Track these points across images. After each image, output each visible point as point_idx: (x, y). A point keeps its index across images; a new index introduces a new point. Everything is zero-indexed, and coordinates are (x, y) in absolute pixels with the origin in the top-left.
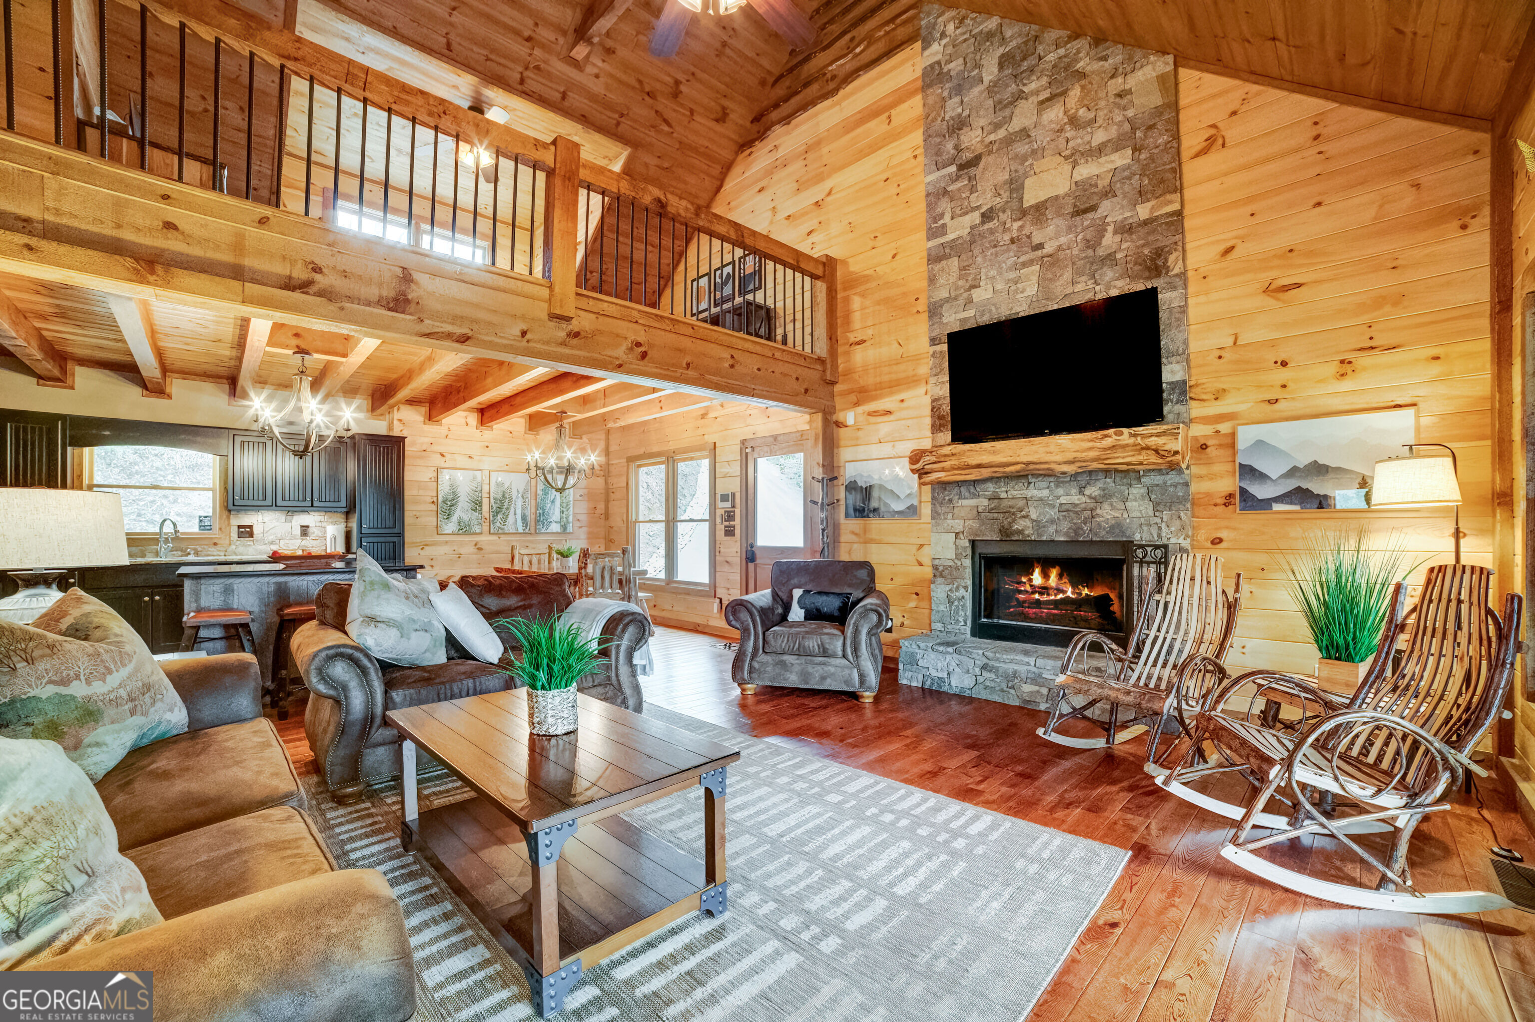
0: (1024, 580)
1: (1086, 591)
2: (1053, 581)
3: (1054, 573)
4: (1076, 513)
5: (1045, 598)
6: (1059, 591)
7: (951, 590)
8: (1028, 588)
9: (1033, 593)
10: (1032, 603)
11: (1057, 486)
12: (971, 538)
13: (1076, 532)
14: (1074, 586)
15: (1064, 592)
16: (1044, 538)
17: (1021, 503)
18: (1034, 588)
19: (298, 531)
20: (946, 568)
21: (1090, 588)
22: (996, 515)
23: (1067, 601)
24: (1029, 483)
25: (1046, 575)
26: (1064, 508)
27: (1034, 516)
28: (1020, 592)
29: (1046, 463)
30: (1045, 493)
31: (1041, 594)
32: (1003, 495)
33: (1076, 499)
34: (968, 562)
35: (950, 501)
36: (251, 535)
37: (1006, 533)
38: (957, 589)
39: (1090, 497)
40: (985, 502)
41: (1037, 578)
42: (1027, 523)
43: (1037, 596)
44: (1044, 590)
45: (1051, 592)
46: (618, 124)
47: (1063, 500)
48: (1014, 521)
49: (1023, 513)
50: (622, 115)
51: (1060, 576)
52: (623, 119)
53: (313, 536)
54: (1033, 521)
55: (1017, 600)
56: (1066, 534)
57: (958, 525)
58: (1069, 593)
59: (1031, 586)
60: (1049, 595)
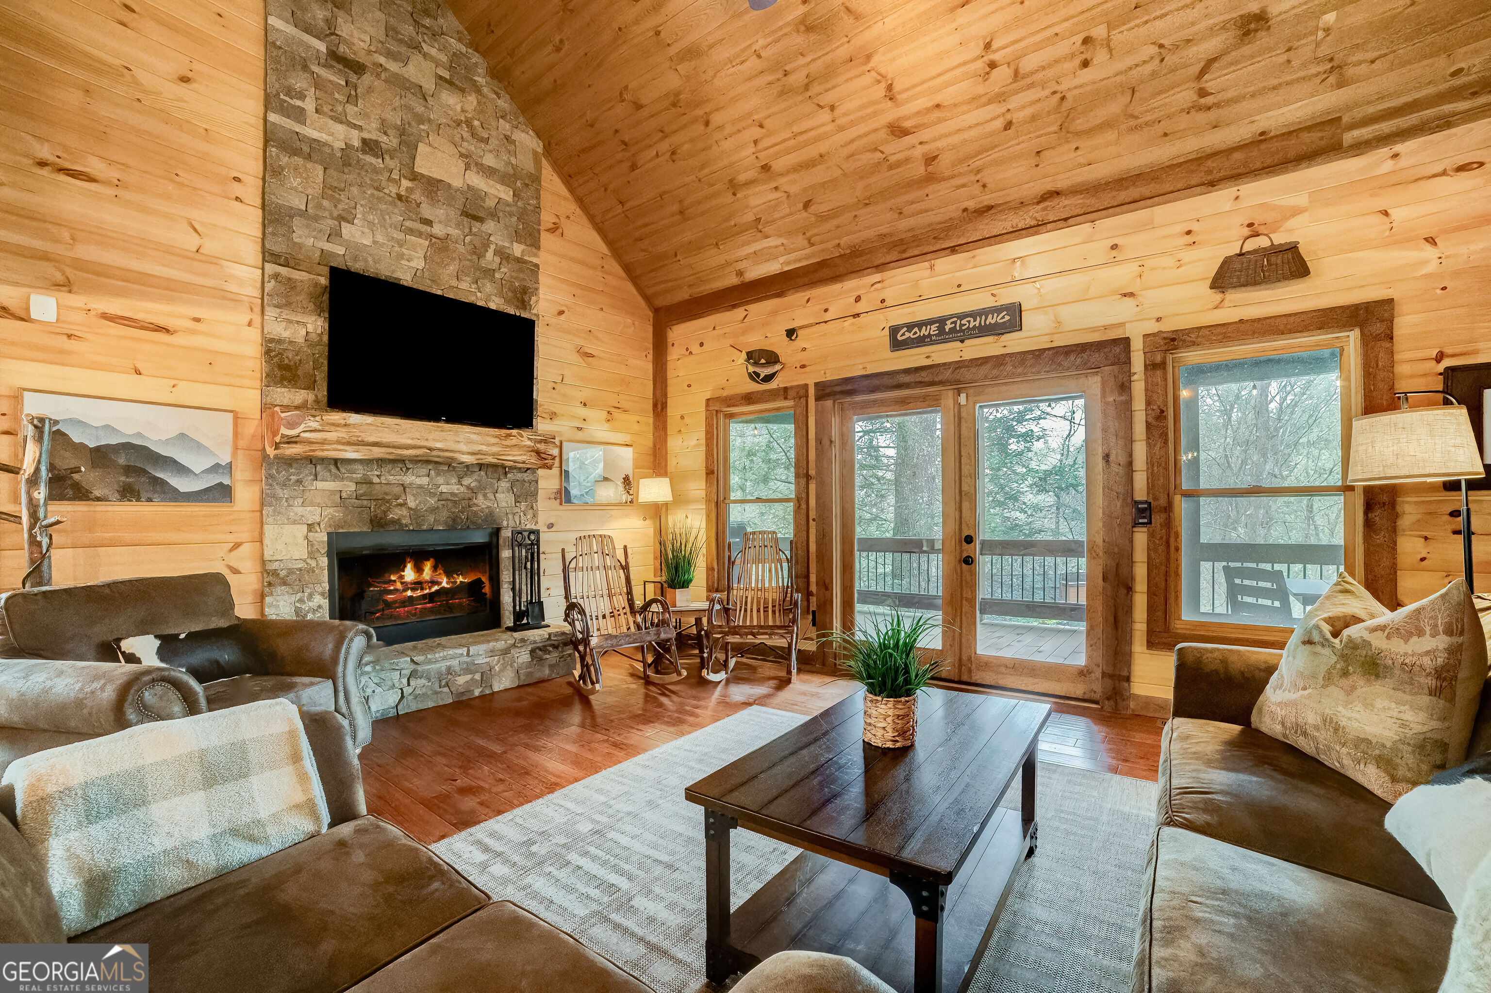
0: (393, 578)
1: (460, 579)
2: (427, 572)
3: (428, 567)
4: (455, 502)
5: (419, 593)
6: (433, 583)
7: (301, 601)
8: (399, 586)
9: (405, 590)
10: (404, 602)
11: (438, 474)
12: (329, 530)
13: (454, 520)
14: (449, 574)
15: (439, 583)
16: (423, 527)
17: (398, 490)
18: (406, 586)
20: (291, 572)
21: (464, 574)
22: (365, 502)
23: (442, 592)
24: (408, 469)
25: (419, 569)
26: (444, 496)
27: (412, 504)
28: (391, 592)
30: (425, 481)
31: (413, 590)
32: (376, 480)
33: (455, 488)
34: (324, 561)
35: (300, 481)
37: (379, 524)
38: (311, 596)
39: (468, 487)
40: (352, 486)
41: (409, 574)
42: (404, 512)
43: (409, 593)
44: (418, 584)
45: (425, 585)
47: (444, 489)
48: (389, 509)
49: (400, 501)
51: (435, 568)
54: (411, 509)
55: (388, 601)
56: (446, 523)
57: (313, 514)
58: (445, 584)
59: (402, 583)
60: (422, 589)
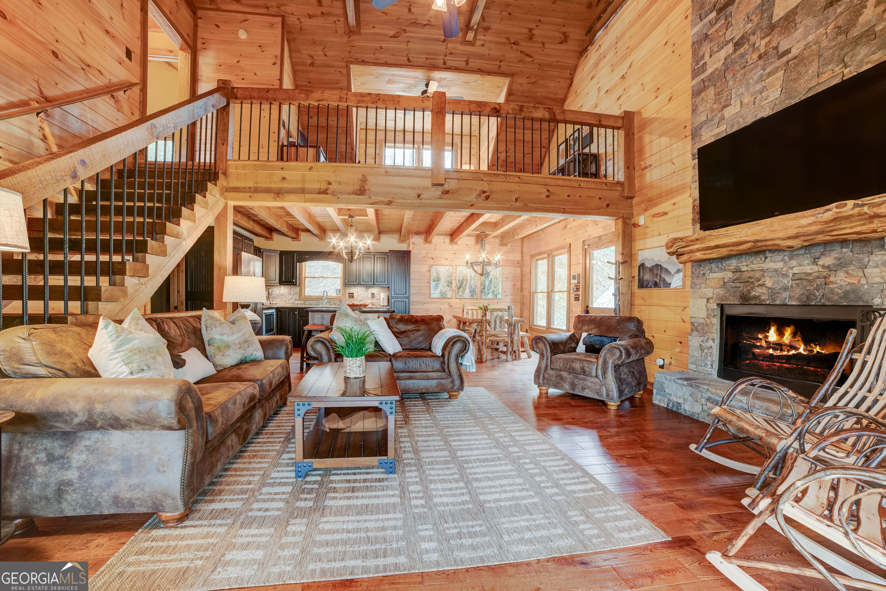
0: (760, 336)
1: (818, 349)
2: (787, 338)
3: (788, 332)
4: (809, 281)
5: (778, 353)
6: (791, 347)
7: (702, 341)
8: (764, 344)
9: (769, 348)
10: (766, 357)
11: (791, 258)
12: (718, 302)
13: (808, 297)
14: (807, 342)
15: (797, 349)
16: (778, 302)
17: (758, 275)
18: (770, 345)
19: (370, 296)
20: (699, 324)
21: (822, 346)
22: (738, 285)
23: (799, 356)
24: (766, 258)
25: (780, 333)
26: (797, 277)
27: (769, 284)
28: (757, 348)
29: (771, 240)
30: (780, 265)
31: (774, 349)
32: (744, 269)
33: (808, 269)
34: (716, 321)
35: (704, 274)
36: (353, 297)
37: (745, 299)
38: (707, 340)
39: (823, 267)
40: (730, 275)
41: (772, 335)
42: (764, 290)
43: (771, 351)
44: (778, 346)
45: (784, 348)
46: (500, 67)
47: (796, 270)
48: (752, 288)
49: (761, 282)
50: (501, 61)
51: (794, 334)
52: (502, 63)
53: (376, 298)
54: (769, 288)
55: (753, 354)
56: (799, 299)
57: (709, 292)
58: (801, 350)
59: (766, 342)
60: (782, 350)
